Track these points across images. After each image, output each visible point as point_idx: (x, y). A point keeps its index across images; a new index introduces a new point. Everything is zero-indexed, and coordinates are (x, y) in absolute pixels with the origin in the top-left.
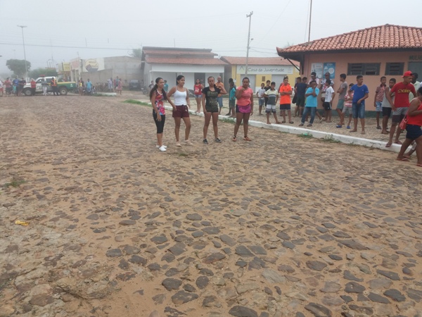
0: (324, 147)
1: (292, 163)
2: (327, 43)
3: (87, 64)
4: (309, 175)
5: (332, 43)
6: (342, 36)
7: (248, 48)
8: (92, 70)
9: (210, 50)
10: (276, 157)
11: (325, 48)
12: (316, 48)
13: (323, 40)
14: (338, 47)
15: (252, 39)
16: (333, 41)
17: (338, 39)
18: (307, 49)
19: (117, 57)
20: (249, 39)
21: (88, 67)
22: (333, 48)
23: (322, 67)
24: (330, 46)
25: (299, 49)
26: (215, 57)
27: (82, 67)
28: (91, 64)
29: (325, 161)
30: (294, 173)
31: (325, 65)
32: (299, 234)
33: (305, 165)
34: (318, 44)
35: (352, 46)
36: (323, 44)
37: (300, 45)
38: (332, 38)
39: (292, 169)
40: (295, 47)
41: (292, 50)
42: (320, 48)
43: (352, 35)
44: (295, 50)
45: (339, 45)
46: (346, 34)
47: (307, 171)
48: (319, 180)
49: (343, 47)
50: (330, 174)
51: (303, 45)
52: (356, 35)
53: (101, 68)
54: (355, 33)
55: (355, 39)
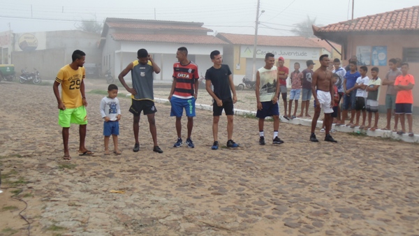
0: (385, 144)
1: (355, 155)
2: (376, 22)
3: (22, 40)
4: (379, 166)
5: (381, 22)
6: (393, 13)
7: (257, 23)
8: (28, 49)
9: (200, 25)
10: (335, 151)
11: (373, 28)
12: (362, 28)
13: (369, 17)
14: (390, 28)
15: (263, 12)
16: (383, 20)
17: (389, 17)
18: (351, 28)
19: (64, 32)
20: (259, 11)
21: (23, 45)
22: (384, 28)
23: (370, 51)
24: (380, 25)
25: (341, 29)
26: (209, 34)
27: (13, 44)
28: (28, 41)
29: (391, 154)
30: (362, 164)
31: (374, 48)
32: (387, 202)
33: (371, 158)
34: (365, 23)
35: (408, 27)
36: (370, 22)
37: (341, 23)
38: (381, 15)
39: (358, 160)
40: (336, 25)
41: (332, 29)
42: (368, 28)
43: (406, 12)
44: (336, 29)
45: (391, 24)
46: (398, 11)
47: (376, 162)
48: (392, 169)
49: (396, 27)
50: (401, 165)
51: (345, 23)
52: (411, 13)
53: (41, 46)
54: (408, 10)
55: (410, 17)
